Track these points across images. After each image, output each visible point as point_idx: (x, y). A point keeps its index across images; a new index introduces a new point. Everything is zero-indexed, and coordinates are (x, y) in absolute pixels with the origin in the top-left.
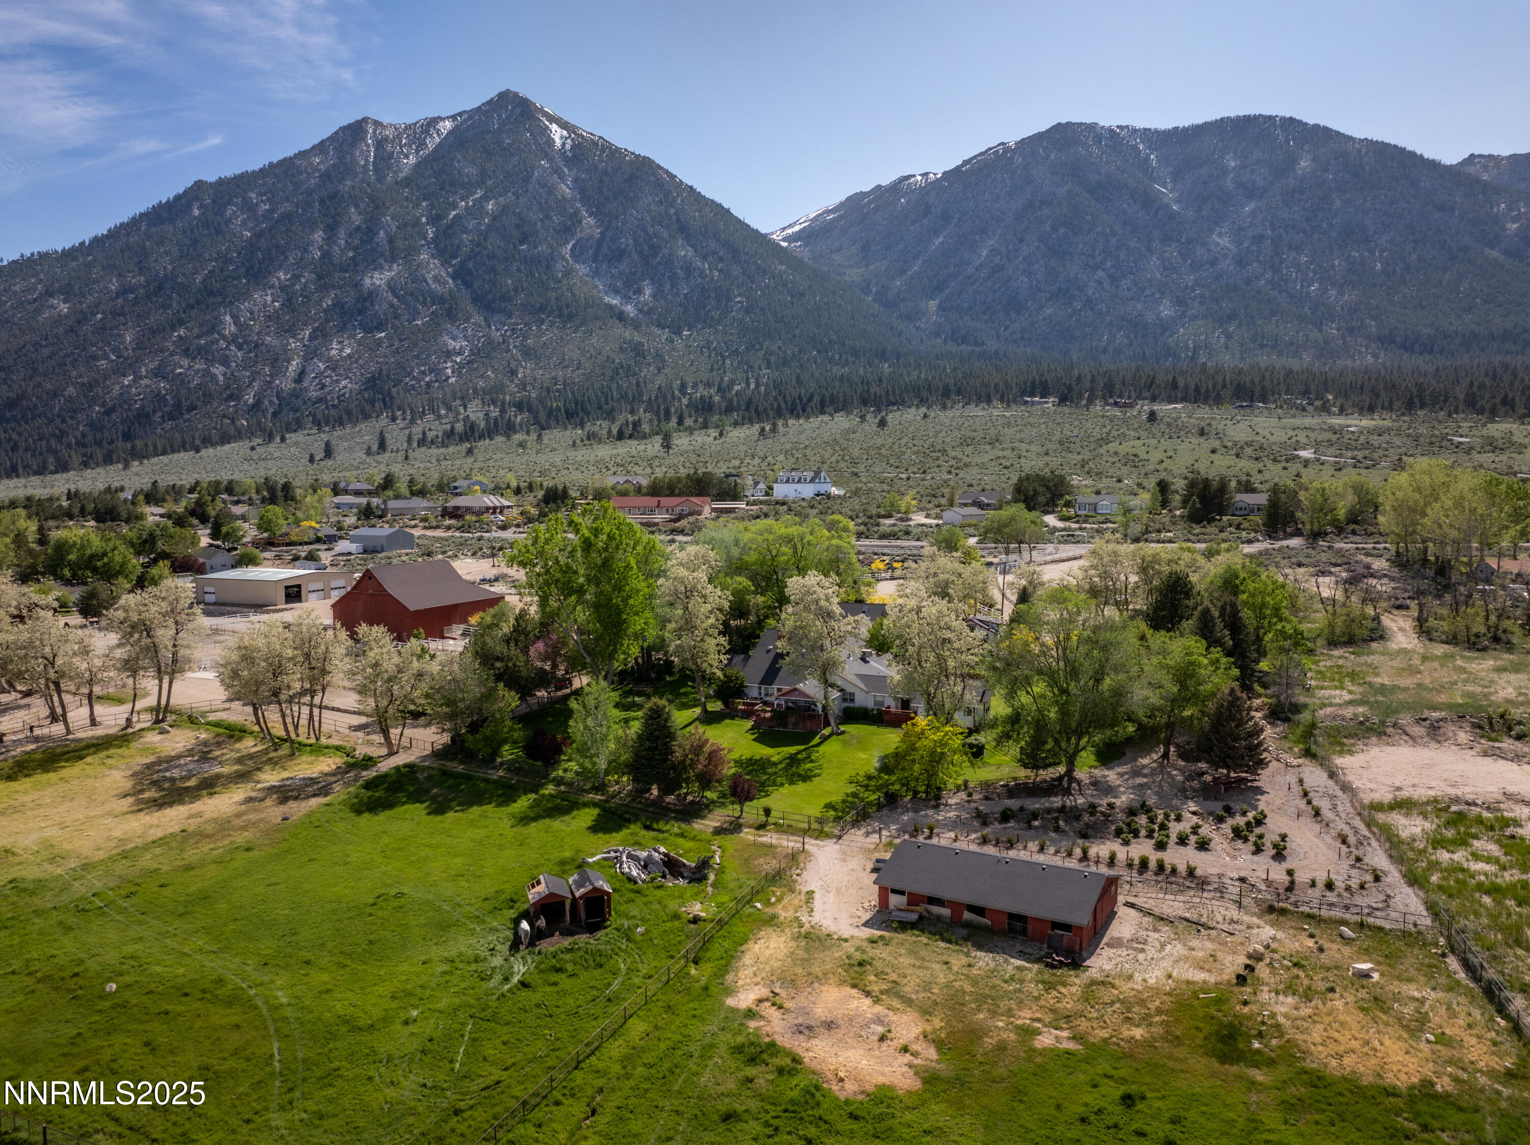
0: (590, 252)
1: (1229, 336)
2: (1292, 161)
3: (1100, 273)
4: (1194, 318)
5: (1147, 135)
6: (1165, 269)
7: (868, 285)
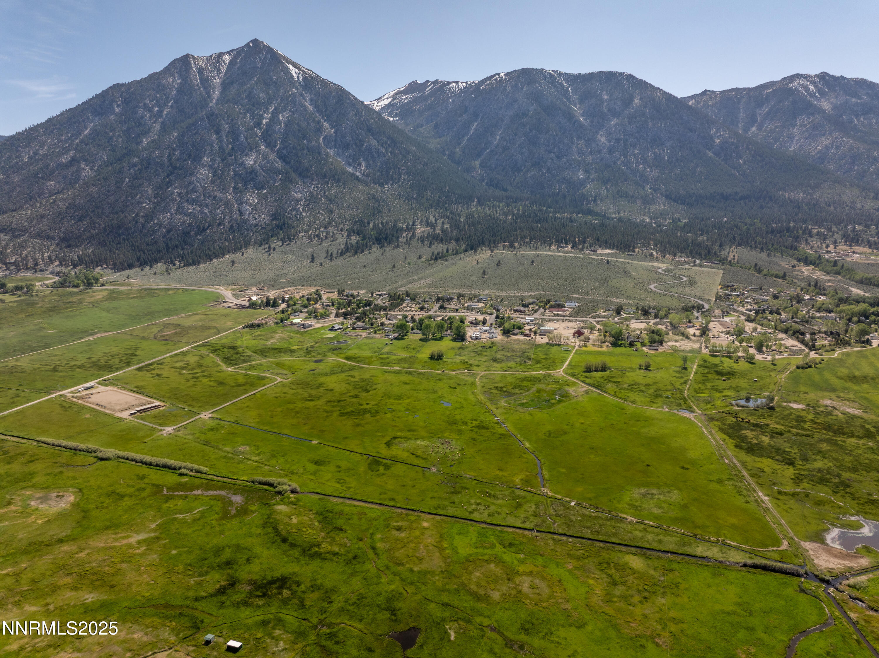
0: (333, 143)
1: (608, 191)
2: (631, 99)
3: (552, 155)
4: (593, 180)
5: (568, 77)
6: (579, 153)
7: (444, 151)
